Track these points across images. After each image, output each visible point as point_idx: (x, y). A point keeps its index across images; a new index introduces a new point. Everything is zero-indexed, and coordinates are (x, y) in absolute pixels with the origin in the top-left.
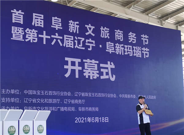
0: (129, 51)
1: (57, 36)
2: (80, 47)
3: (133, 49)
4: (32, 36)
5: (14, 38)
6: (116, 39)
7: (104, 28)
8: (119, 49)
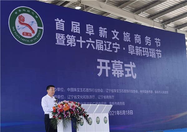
0: (146, 52)
1: (90, 41)
2: (109, 50)
3: (149, 51)
4: (71, 41)
5: (58, 43)
6: (136, 43)
7: (126, 33)
8: (138, 51)
